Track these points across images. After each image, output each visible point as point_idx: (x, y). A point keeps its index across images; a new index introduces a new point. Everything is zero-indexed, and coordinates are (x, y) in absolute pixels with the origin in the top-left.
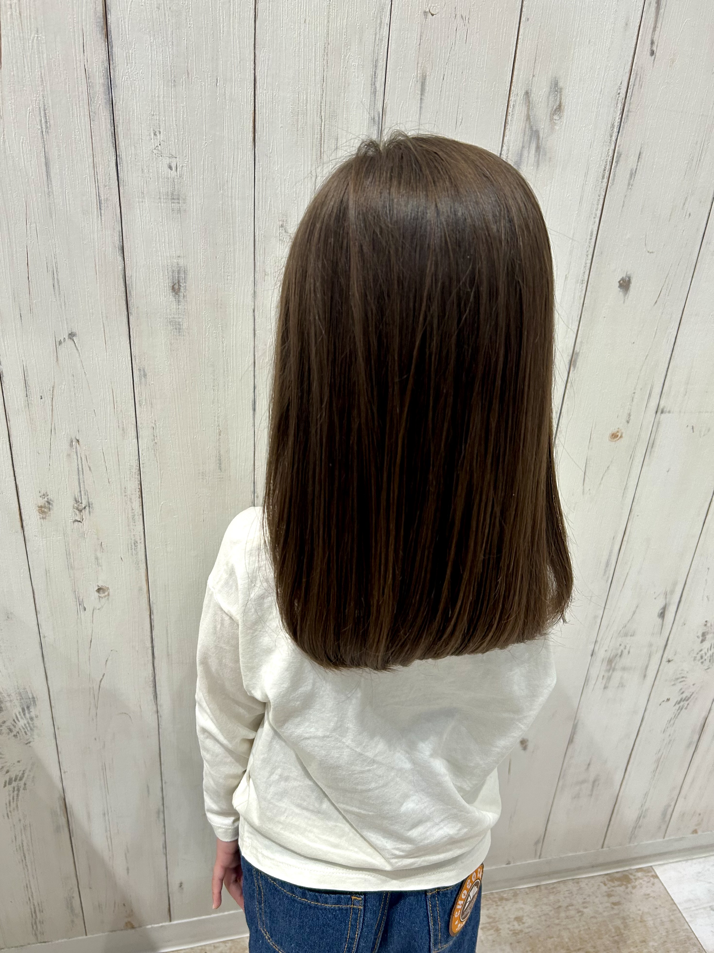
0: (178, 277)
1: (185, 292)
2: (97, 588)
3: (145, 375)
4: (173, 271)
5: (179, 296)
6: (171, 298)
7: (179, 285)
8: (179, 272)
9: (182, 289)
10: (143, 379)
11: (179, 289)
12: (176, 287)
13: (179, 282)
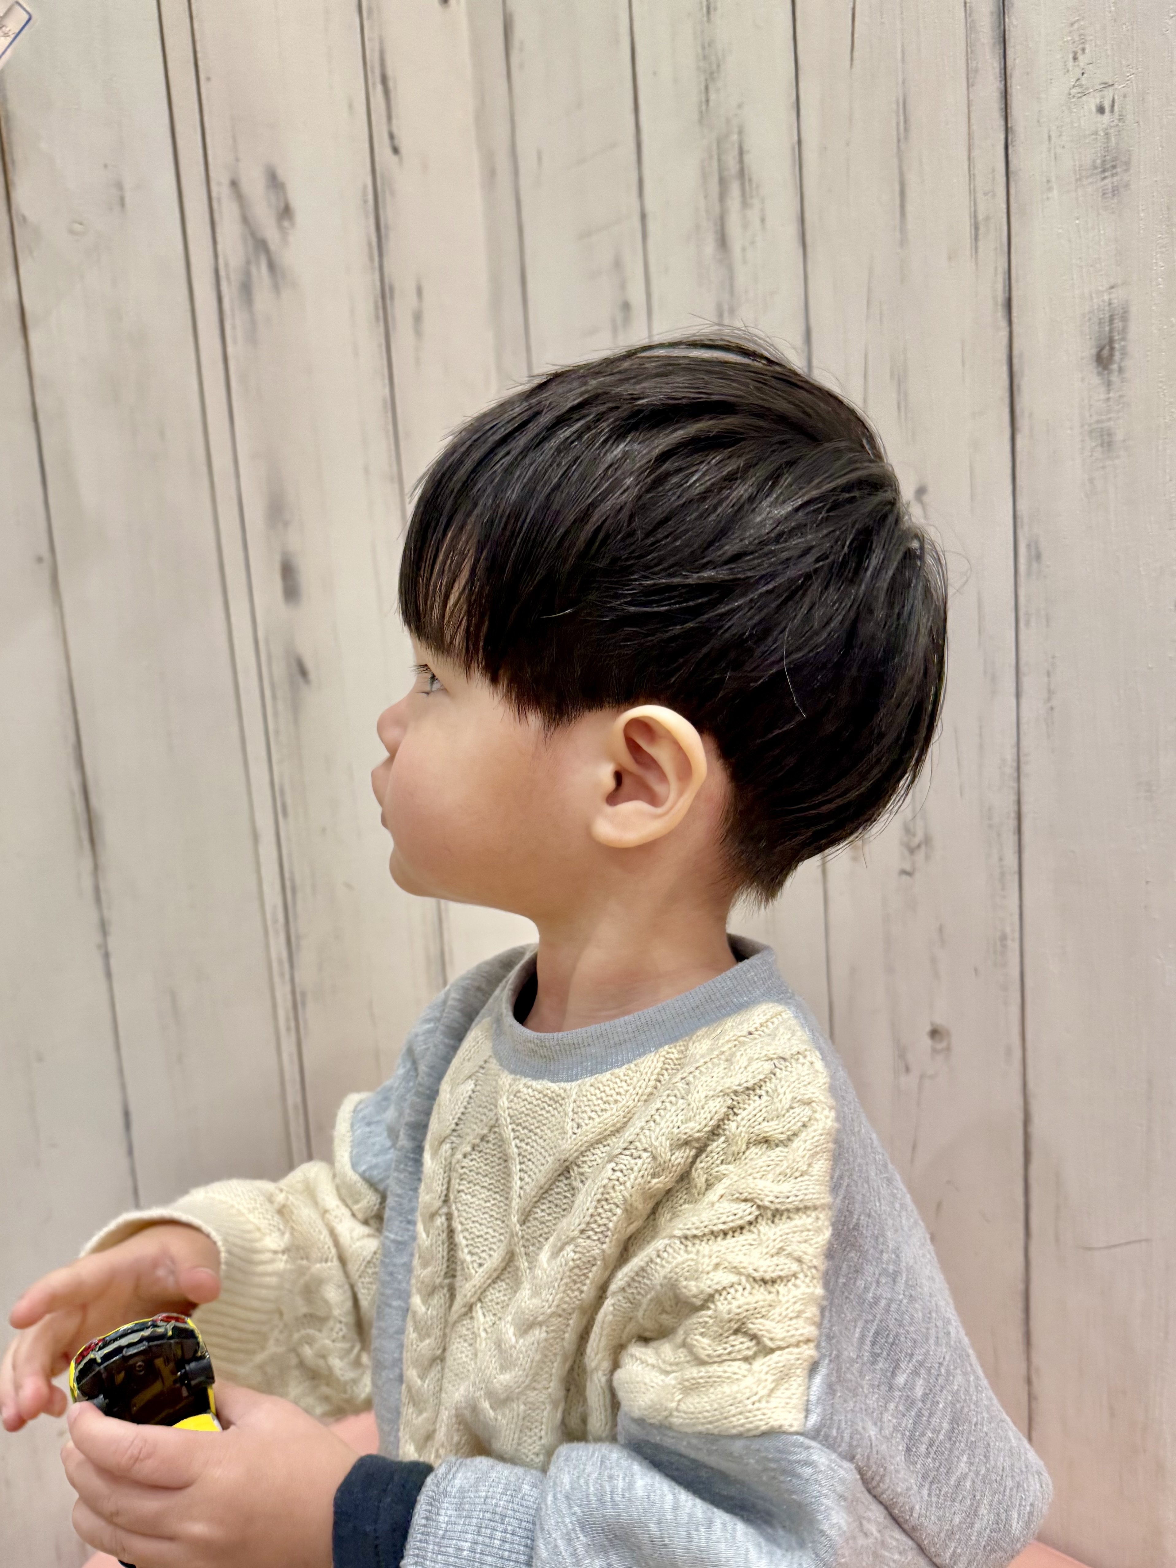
0: (1111, 331)
1: (1122, 359)
2: (928, 1028)
3: (1038, 557)
4: (1100, 323)
5: (1110, 372)
6: (1095, 380)
7: (1112, 349)
8: (1111, 319)
9: (1117, 356)
10: (1035, 565)
11: (1111, 355)
12: (1105, 352)
13: (1111, 341)
